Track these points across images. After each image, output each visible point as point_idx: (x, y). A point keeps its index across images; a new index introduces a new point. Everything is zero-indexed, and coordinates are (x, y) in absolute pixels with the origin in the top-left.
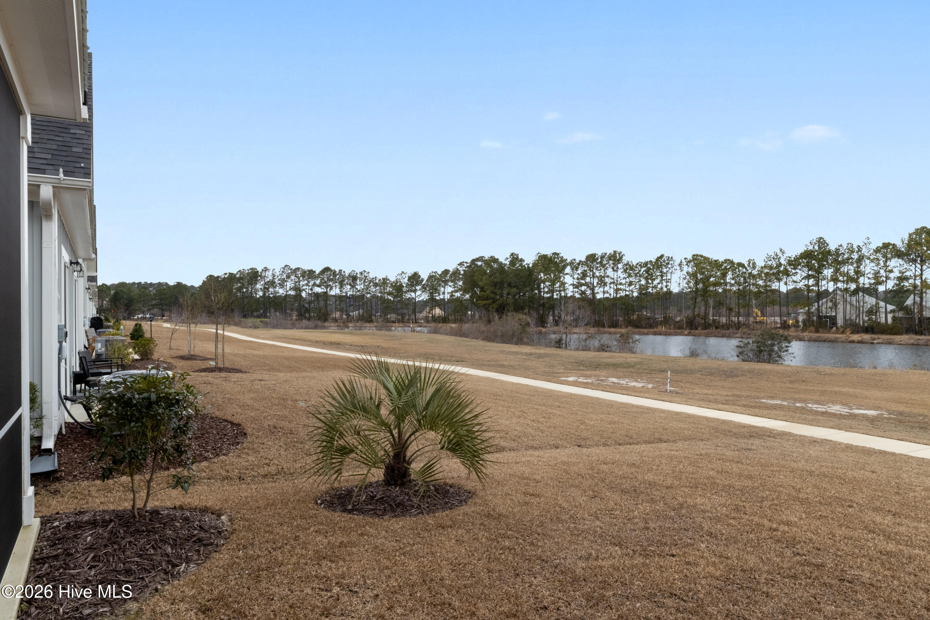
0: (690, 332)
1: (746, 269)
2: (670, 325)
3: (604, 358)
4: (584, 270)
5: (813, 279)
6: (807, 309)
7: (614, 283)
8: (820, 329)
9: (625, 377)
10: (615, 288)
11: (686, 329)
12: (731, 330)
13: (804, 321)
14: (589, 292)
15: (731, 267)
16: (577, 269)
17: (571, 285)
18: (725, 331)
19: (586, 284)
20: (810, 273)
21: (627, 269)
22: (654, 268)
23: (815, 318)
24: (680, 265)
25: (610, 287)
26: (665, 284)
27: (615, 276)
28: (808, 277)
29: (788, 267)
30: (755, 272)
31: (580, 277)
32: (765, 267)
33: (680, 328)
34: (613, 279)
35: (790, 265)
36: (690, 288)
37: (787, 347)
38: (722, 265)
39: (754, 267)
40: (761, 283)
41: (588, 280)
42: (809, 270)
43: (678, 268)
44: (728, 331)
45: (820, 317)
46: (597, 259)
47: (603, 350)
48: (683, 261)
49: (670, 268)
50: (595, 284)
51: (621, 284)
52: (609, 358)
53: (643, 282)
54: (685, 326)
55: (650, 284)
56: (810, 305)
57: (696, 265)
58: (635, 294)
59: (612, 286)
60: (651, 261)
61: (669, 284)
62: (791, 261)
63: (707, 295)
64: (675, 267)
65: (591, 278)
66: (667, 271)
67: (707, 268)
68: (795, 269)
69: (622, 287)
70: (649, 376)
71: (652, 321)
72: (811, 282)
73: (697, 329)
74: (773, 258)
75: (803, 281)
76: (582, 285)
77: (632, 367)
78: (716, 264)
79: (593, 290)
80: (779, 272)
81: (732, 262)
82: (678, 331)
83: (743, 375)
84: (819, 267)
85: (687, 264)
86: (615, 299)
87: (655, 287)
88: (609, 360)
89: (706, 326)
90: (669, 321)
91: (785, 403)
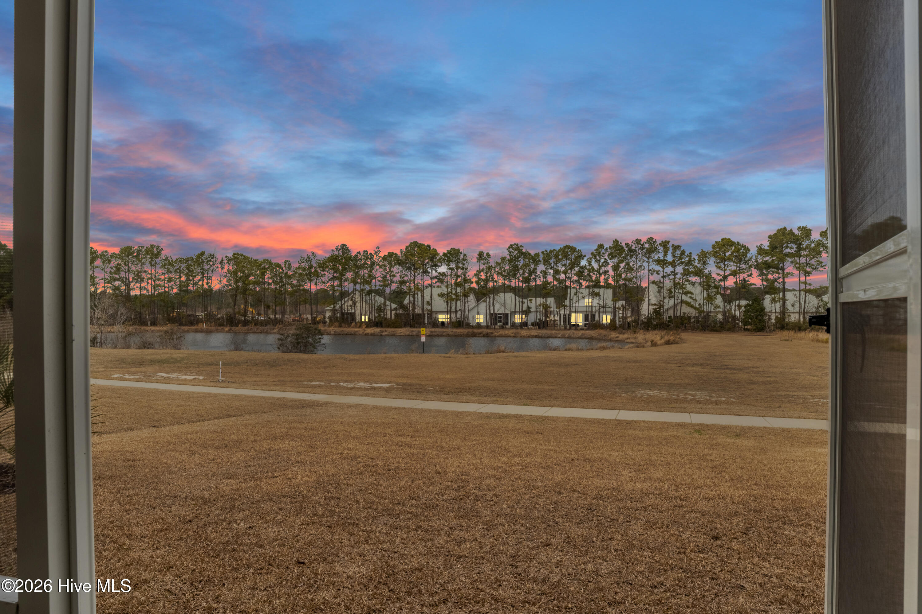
0: (231, 329)
1: (282, 269)
2: (211, 323)
3: (147, 355)
4: (118, 264)
5: (337, 281)
6: (332, 306)
7: (151, 278)
8: (343, 325)
9: (173, 372)
10: (153, 283)
11: (226, 326)
12: (268, 327)
13: (330, 318)
14: (123, 288)
15: (269, 267)
16: (109, 262)
17: (102, 279)
18: (263, 328)
19: (120, 279)
20: (335, 275)
21: (165, 264)
22: (195, 265)
23: (338, 315)
24: (221, 263)
25: (148, 283)
26: (206, 281)
27: (153, 272)
28: (334, 279)
29: (318, 269)
30: (290, 273)
31: (113, 271)
32: (299, 268)
33: (221, 325)
34: (151, 274)
35: (319, 267)
36: (230, 285)
37: (320, 338)
38: (261, 265)
39: (289, 268)
40: (295, 282)
41: (122, 274)
42: (335, 272)
43: (219, 266)
44: (266, 328)
45: (342, 314)
46: (133, 252)
47: (145, 347)
48: (224, 259)
49: (211, 266)
50: (131, 280)
51: (159, 280)
52: (153, 354)
53: (183, 278)
54: (225, 323)
55: (191, 280)
56: (335, 303)
57: (236, 264)
58: (175, 291)
59: (150, 281)
60: (192, 258)
61: (210, 281)
62: (321, 263)
63: (247, 293)
64: (216, 265)
65: (126, 272)
66: (209, 269)
67: (247, 267)
68: (323, 271)
69: (161, 283)
70: (198, 369)
71: (192, 318)
72: (336, 283)
73: (237, 326)
74: (306, 260)
75: (330, 282)
76: (115, 280)
77: (179, 362)
78: (256, 264)
79: (128, 285)
80: (310, 273)
81: (270, 263)
82: (219, 328)
83: (284, 364)
84: (342, 270)
85: (228, 262)
86: (153, 295)
87: (196, 284)
88: (153, 357)
89: (246, 323)
90: (210, 318)
91: (322, 384)
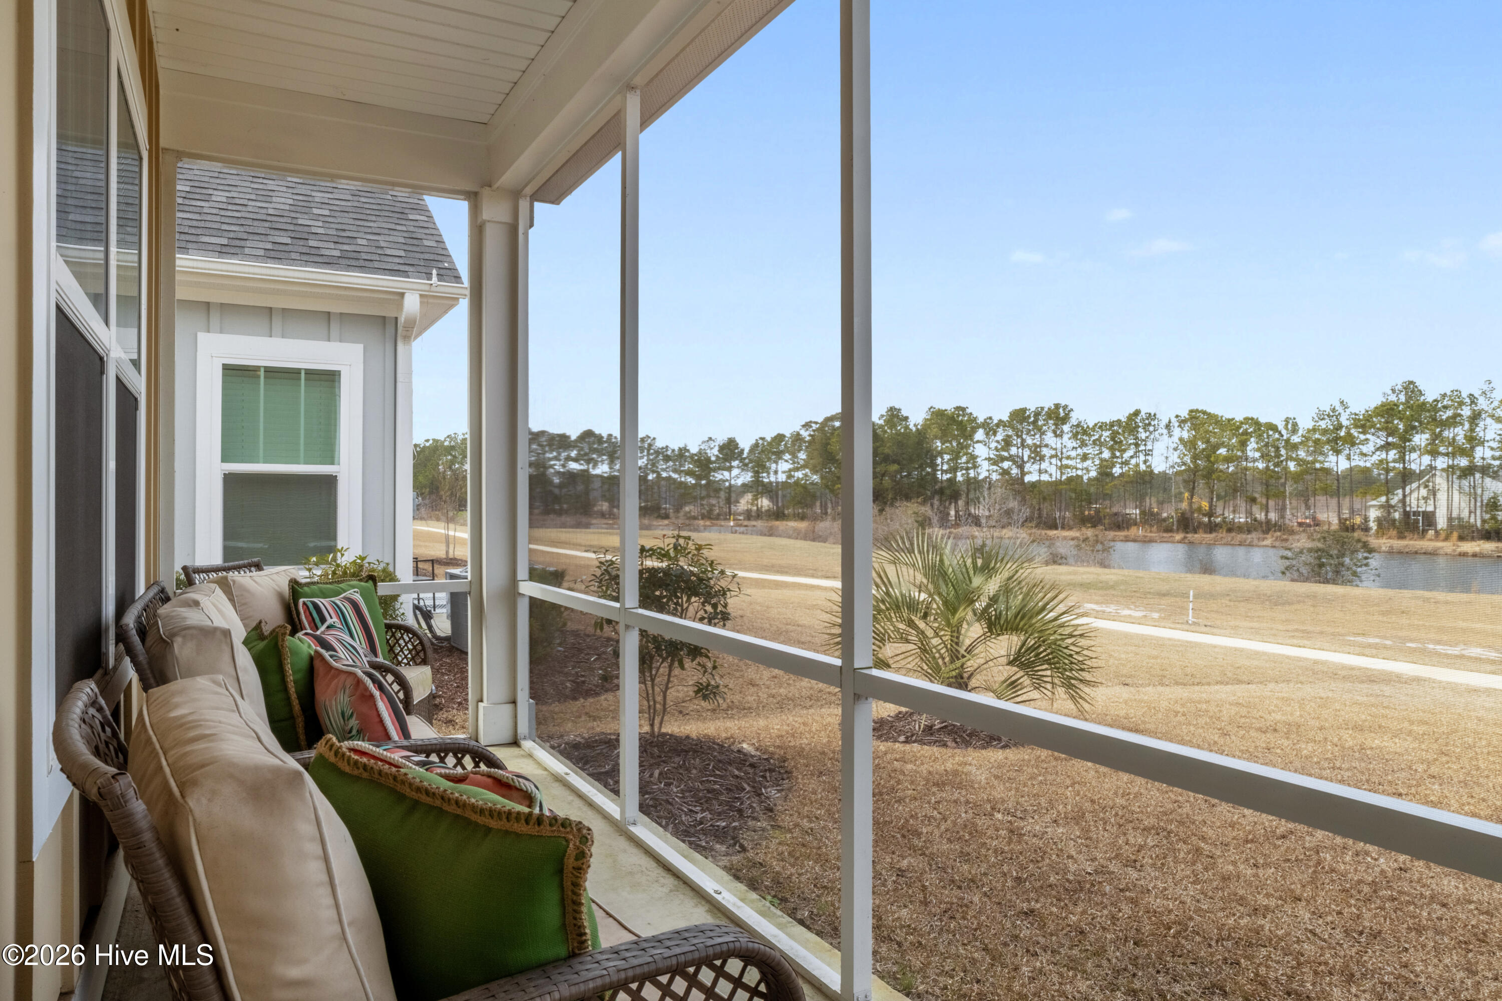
0: (1185, 538)
1: (1280, 433)
2: (1152, 526)
3: (1061, 574)
4: (1008, 436)
5: (1394, 451)
6: (1383, 499)
7: (1056, 456)
8: (1406, 534)
9: (1107, 602)
10: (1059, 464)
11: (1178, 531)
12: (1254, 535)
13: (1379, 521)
14: (1015, 471)
15: (1255, 431)
16: (995, 433)
17: (986, 459)
18: (1244, 536)
19: (1010, 458)
20: (1390, 439)
21: (1077, 433)
22: (1124, 432)
23: (1397, 515)
24: (1168, 426)
25: (1051, 464)
26: (1142, 458)
27: (1059, 446)
28: (1387, 447)
29: (1353, 431)
30: (1296, 439)
31: (999, 447)
32: (1314, 430)
33: (1168, 530)
34: (1056, 449)
35: (1356, 426)
36: (1184, 464)
37: (1366, 558)
38: (1239, 427)
39: (1295, 430)
40: (1304, 455)
41: (1013, 451)
42: (1388, 435)
43: (1165, 431)
44: (1249, 536)
45: (1406, 514)
46: (1029, 417)
47: (1055, 562)
48: (1174, 420)
49: (1151, 433)
50: (1026, 459)
51: (1068, 458)
52: (1070, 573)
53: (1106, 454)
54: (1175, 527)
55: (1117, 457)
56: (1389, 492)
57: (1194, 427)
58: (1093, 474)
59: (1054, 461)
60: (1119, 421)
61: (1149, 458)
62: (1359, 420)
63: (1214, 476)
64: (1160, 431)
65: (1018, 448)
66: (1147, 437)
67: (1215, 433)
68: (1364, 433)
69: (1070, 462)
70: (1145, 601)
71: (1120, 519)
72: (1393, 454)
73: (1196, 533)
74: (1328, 416)
75: (1378, 453)
76: (1003, 459)
77: (1112, 587)
78: (1230, 425)
79: (1021, 467)
80: (1336, 439)
81: (1256, 423)
82: (1165, 535)
83: (1299, 602)
84: (1406, 431)
85: (1180, 426)
86: (1058, 483)
87: (1126, 463)
88: (1072, 577)
89: (1212, 528)
90: (1149, 518)
91: (1388, 642)
